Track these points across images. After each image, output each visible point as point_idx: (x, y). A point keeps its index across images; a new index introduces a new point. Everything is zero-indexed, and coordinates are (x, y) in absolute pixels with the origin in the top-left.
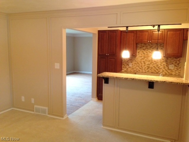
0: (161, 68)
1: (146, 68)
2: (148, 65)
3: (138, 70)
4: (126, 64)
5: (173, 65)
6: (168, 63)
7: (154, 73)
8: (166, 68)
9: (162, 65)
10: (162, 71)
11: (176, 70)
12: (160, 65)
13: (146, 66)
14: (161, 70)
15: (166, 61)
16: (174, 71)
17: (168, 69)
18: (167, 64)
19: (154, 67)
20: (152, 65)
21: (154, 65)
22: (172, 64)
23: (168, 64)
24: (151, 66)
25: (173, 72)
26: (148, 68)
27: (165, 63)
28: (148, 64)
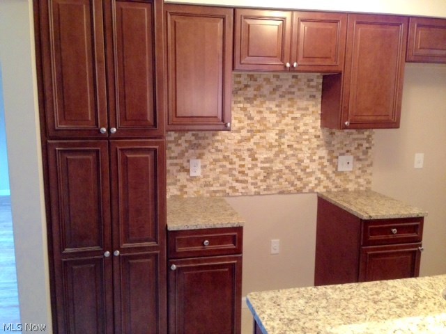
0: (313, 172)
1: (259, 174)
2: (267, 165)
3: (228, 185)
5: (350, 158)
6: (333, 151)
7: (289, 193)
8: (329, 170)
9: (314, 158)
10: (317, 182)
11: (358, 172)
12: (308, 161)
13: (258, 170)
14: (312, 179)
15: (328, 144)
16: (352, 177)
17: (334, 172)
18: (331, 152)
19: (287, 171)
20: (281, 162)
21: (288, 163)
22: (348, 151)
23: (335, 154)
24: (277, 166)
25: (351, 181)
26: (268, 173)
27: (323, 152)
28: (267, 160)
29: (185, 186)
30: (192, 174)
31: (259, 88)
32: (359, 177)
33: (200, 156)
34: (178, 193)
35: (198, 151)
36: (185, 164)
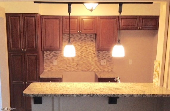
0: (93, 65)
1: (75, 65)
2: (78, 62)
3: (65, 68)
4: (49, 61)
5: (105, 60)
7: (85, 71)
8: (98, 64)
9: (93, 60)
10: (94, 68)
12: (91, 61)
15: (98, 56)
17: (100, 65)
19: (84, 64)
20: (82, 61)
21: (84, 61)
22: (104, 58)
23: (100, 59)
25: (106, 68)
26: (78, 65)
27: (96, 58)
29: (52, 68)
30: (54, 64)
31: (74, 38)
32: (109, 67)
33: (56, 59)
34: (50, 70)
35: (56, 57)
36: (52, 61)
